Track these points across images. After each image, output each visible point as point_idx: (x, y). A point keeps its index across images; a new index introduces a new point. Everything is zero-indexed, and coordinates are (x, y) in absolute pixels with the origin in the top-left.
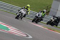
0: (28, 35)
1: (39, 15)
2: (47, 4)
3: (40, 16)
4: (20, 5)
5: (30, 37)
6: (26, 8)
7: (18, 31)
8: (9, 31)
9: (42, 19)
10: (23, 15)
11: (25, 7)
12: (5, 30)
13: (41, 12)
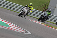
0: (27, 31)
1: (44, 14)
2: (45, 2)
3: (46, 15)
4: (19, 3)
5: (29, 33)
9: (48, 18)
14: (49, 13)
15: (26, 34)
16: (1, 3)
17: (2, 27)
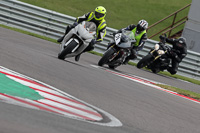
0: (107, 114)
5: (116, 122)
6: (93, 20)
7: (74, 101)
8: (41, 100)
10: (86, 44)
11: (87, 17)
12: (27, 100)
13: (131, 29)
14: (139, 37)
15: (104, 124)
16: (11, 13)
17: (13, 102)
